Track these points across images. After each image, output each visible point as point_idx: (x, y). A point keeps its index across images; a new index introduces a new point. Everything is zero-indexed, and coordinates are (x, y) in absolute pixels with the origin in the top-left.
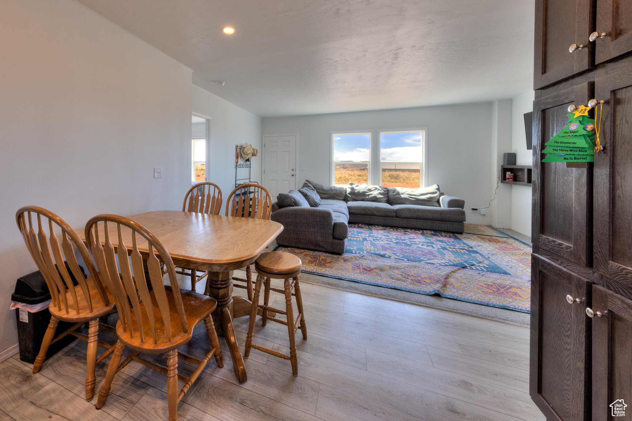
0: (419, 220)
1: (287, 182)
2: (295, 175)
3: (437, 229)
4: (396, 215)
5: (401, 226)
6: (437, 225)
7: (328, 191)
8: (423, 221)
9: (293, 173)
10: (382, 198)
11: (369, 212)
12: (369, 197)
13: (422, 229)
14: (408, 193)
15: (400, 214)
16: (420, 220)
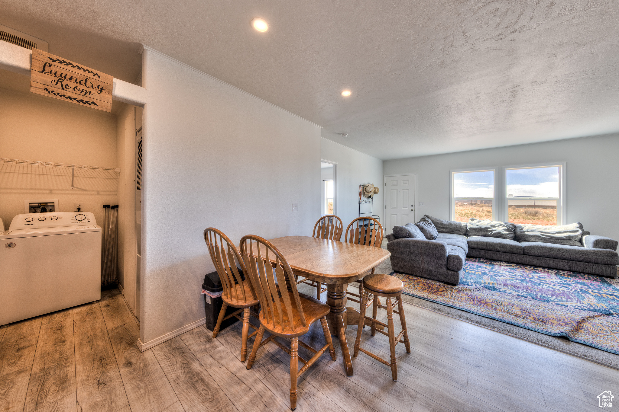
0: (553, 259)
1: (407, 216)
2: (414, 210)
3: (578, 270)
4: (524, 253)
5: (530, 264)
6: (578, 266)
7: (448, 225)
8: (559, 260)
9: (413, 208)
10: (507, 234)
11: (491, 248)
12: (493, 233)
13: (558, 269)
14: (540, 230)
15: (529, 251)
16: (555, 259)
